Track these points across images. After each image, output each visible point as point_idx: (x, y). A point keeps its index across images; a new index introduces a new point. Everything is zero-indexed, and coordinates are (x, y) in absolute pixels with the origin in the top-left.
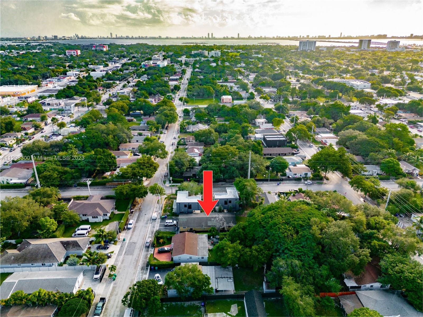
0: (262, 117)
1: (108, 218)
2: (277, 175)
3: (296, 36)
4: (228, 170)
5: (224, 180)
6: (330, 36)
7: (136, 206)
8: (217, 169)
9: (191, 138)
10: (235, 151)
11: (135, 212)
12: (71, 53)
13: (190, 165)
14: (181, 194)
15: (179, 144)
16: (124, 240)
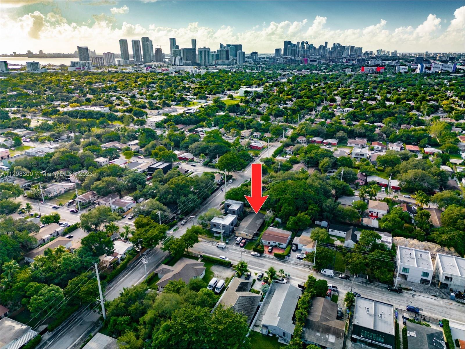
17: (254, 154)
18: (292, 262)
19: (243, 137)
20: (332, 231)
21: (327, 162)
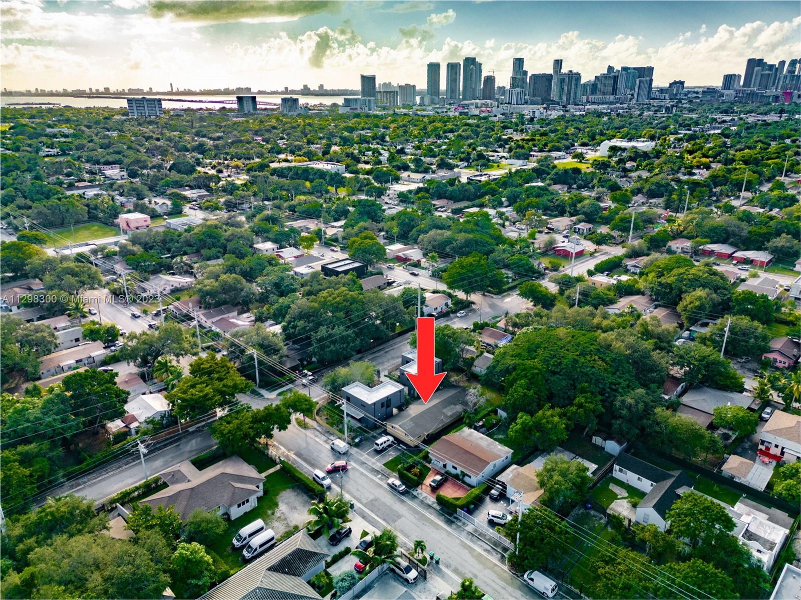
17: (549, 266)
18: (470, 528)
19: (552, 229)
20: (620, 471)
21: (700, 298)
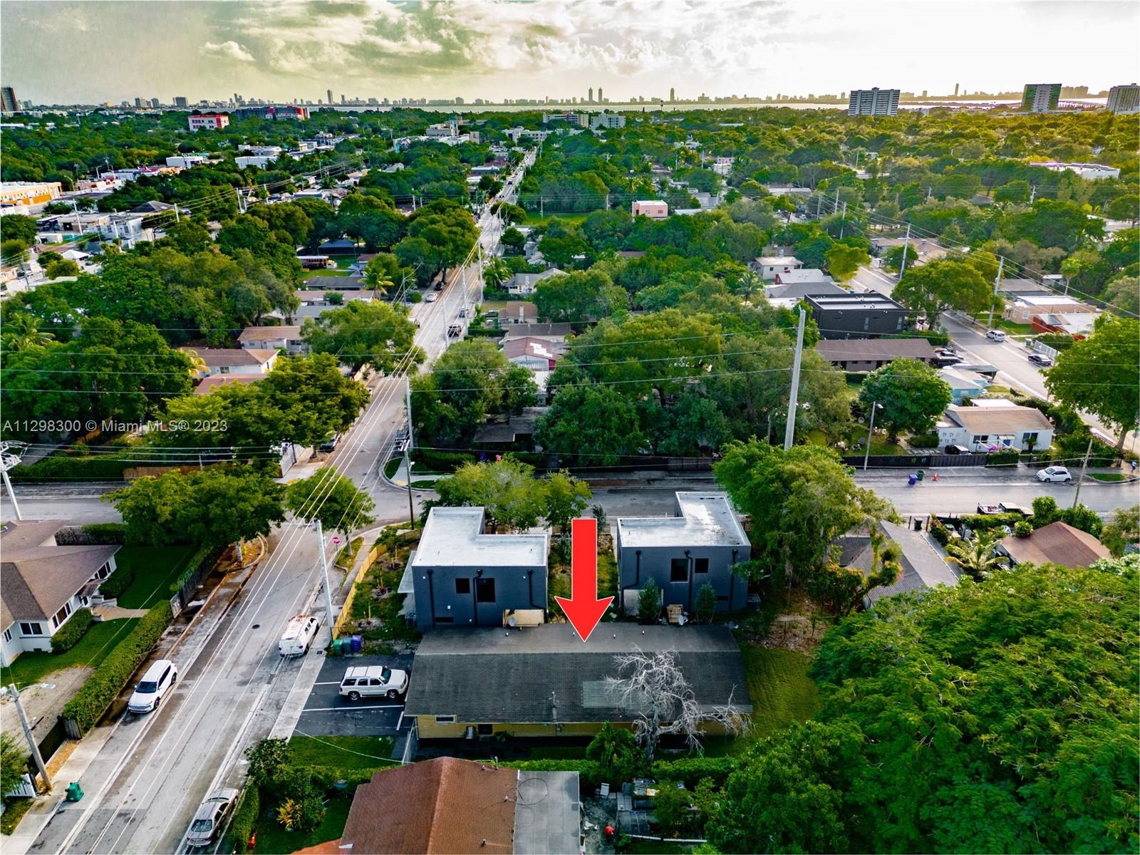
0: (782, 251)
1: (47, 647)
2: (893, 441)
3: (832, 94)
4: (676, 414)
5: (658, 462)
6: (925, 92)
7: (225, 580)
8: (629, 411)
9: (522, 310)
10: (711, 333)
11: (205, 612)
12: (202, 124)
13: (505, 396)
14: (448, 521)
15: (474, 332)
16: (72, 795)
